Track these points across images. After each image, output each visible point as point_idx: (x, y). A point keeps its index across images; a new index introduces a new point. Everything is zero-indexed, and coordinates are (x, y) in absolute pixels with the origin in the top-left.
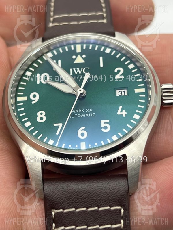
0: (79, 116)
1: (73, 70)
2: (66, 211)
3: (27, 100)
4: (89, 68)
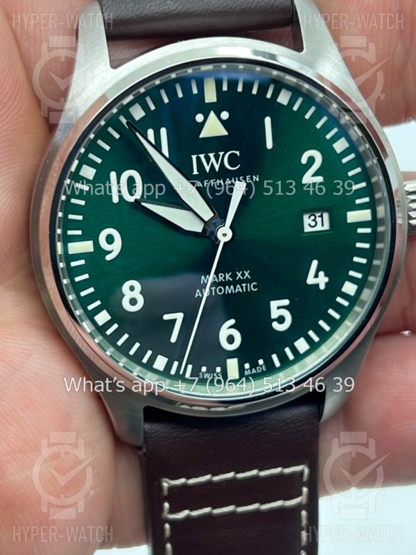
0: (220, 290)
1: (199, 159)
2: (192, 481)
3: (92, 250)
4: (238, 153)
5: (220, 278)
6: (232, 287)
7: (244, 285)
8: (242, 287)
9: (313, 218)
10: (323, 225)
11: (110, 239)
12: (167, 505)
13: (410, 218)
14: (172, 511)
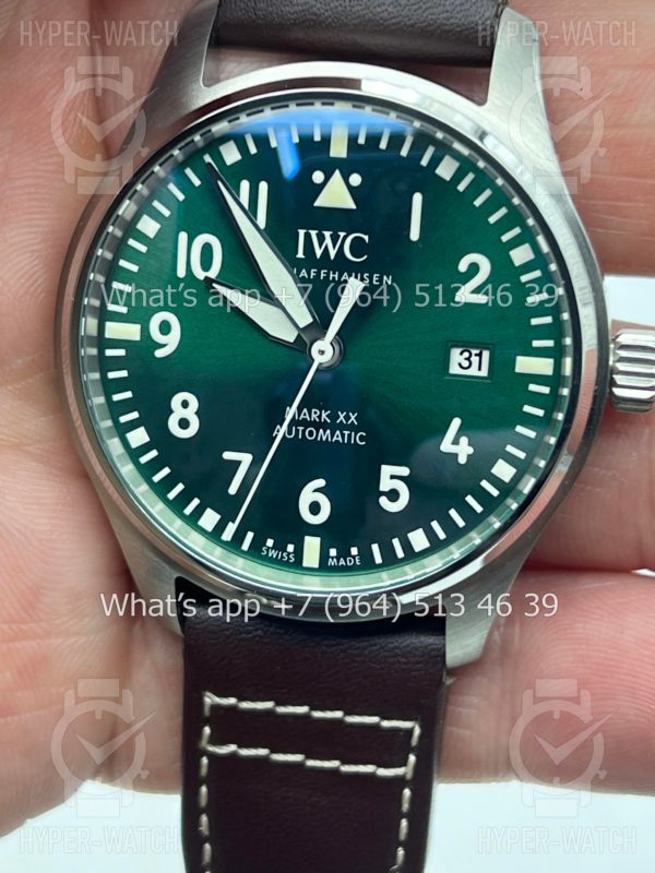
0: (311, 434)
1: (308, 236)
2: (246, 705)
3: (138, 338)
4: (366, 238)
5: (313, 416)
6: (328, 432)
7: (346, 433)
8: (343, 436)
9: (466, 355)
10: (480, 369)
11: (165, 328)
12: (207, 730)
13: (613, 384)
14: (214, 740)
